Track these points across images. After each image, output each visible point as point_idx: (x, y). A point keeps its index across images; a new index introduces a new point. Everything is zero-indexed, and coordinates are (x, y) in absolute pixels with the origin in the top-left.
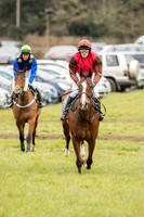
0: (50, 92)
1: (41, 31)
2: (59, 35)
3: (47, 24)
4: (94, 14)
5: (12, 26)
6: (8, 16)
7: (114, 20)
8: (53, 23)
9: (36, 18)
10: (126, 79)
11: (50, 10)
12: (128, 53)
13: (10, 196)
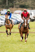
0: (15, 22)
1: (13, 7)
2: (17, 8)
3: (14, 5)
4: (26, 3)
5: (5, 6)
6: (4, 3)
7: (31, 4)
8: (16, 5)
9: (11, 3)
10: (34, 18)
11: (15, 2)
12: (34, 12)
13: (5, 47)
